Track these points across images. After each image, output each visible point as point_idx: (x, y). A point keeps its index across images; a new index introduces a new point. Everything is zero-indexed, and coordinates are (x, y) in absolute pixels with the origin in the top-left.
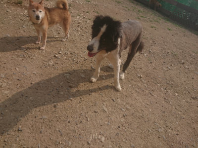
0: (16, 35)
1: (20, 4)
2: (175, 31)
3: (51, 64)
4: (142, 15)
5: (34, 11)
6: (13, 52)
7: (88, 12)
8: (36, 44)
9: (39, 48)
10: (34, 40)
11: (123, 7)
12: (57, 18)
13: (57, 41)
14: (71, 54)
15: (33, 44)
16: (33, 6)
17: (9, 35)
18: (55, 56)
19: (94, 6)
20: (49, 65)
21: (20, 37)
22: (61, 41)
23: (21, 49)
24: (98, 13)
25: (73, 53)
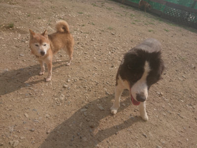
0: (16, 68)
1: (11, 27)
2: (172, 32)
3: (62, 99)
4: (136, 19)
5: (37, 45)
6: (16, 92)
7: (83, 26)
8: (40, 75)
9: (45, 80)
10: (36, 70)
11: (115, 13)
12: (60, 45)
13: (62, 66)
14: (80, 80)
15: (37, 76)
16: (35, 39)
17: (7, 70)
18: (64, 87)
19: (87, 17)
20: (61, 101)
21: (21, 70)
22: (66, 65)
23: (25, 85)
24: (94, 25)
25: (82, 78)
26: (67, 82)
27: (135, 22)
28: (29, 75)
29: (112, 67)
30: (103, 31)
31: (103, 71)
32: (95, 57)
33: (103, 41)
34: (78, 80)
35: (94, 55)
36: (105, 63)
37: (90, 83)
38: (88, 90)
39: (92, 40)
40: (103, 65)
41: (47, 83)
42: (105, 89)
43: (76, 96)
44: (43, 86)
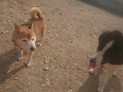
2: (93, 11)
3: (49, 84)
5: (25, 41)
24: (45, 6)
25: (55, 57)
26: (45, 63)
27: (70, 4)
28: (8, 63)
29: (72, 42)
30: (53, 11)
31: (67, 47)
32: (57, 35)
33: (57, 20)
34: (53, 59)
35: (55, 33)
36: (66, 39)
37: (63, 60)
38: (64, 68)
39: (49, 20)
40: (65, 42)
41: (29, 69)
42: (76, 64)
43: (58, 77)
44: (26, 73)
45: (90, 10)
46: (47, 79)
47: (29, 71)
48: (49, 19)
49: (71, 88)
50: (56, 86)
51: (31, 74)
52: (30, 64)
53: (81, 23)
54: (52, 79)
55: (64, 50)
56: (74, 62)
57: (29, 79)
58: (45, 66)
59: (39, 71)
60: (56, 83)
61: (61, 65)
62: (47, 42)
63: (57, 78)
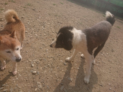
7: (6, 4)
20: (41, 90)
24: (14, 2)
25: (41, 58)
26: (32, 66)
29: (53, 40)
30: (25, 7)
32: (36, 35)
33: (32, 17)
34: (39, 61)
35: (34, 32)
37: (49, 60)
38: (52, 67)
40: (46, 40)
41: (16, 77)
42: (61, 61)
43: (48, 77)
44: (15, 82)
45: (62, 4)
46: (38, 82)
47: (17, 79)
48: (23, 17)
49: (62, 85)
50: (48, 86)
51: (20, 82)
52: (16, 72)
53: (57, 18)
54: (43, 81)
55: (47, 50)
56: (59, 59)
57: (20, 87)
58: (32, 70)
59: (28, 77)
60: (47, 84)
61: (49, 65)
62: (28, 43)
63: (48, 79)
